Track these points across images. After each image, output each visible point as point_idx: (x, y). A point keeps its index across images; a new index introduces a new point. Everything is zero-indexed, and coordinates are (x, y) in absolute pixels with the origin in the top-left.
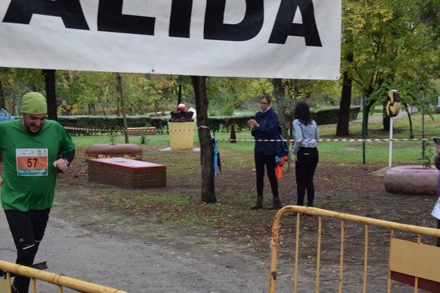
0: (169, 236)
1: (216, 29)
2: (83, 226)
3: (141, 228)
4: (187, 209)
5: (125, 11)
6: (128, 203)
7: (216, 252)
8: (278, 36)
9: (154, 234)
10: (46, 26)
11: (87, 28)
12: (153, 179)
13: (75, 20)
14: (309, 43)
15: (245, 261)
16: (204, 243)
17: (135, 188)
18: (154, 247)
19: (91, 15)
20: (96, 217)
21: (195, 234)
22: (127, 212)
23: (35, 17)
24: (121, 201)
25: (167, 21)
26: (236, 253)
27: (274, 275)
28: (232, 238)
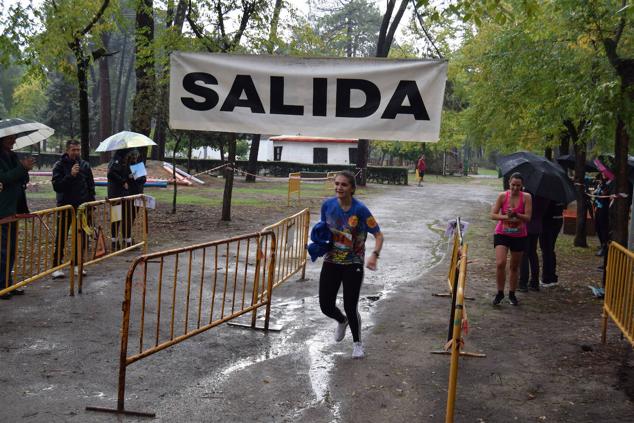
1: (344, 110)
5: (285, 103)
8: (389, 114)
10: (243, 113)
13: (257, 108)
14: (417, 118)
19: (267, 106)
23: (236, 108)
25: (311, 107)
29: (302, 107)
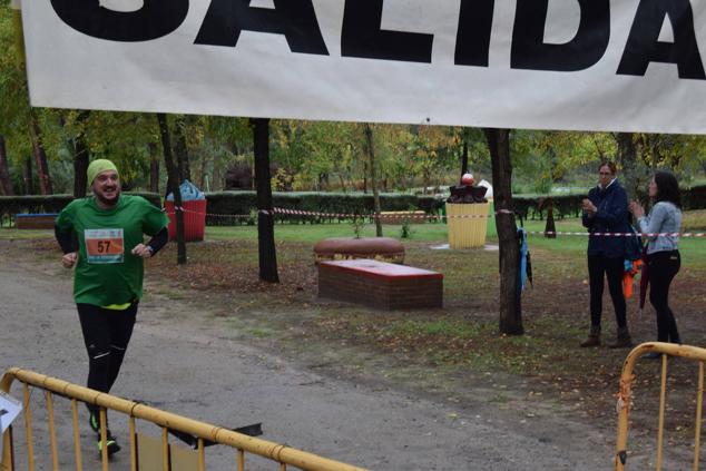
0: (446, 387)
1: (531, 52)
2: (312, 367)
3: (402, 372)
4: (475, 344)
5: (386, 25)
6: (382, 333)
7: (523, 415)
8: (633, 63)
9: (424, 383)
10: (263, 49)
11: (324, 51)
12: (422, 295)
13: (306, 39)
14: (684, 74)
15: (570, 432)
16: (504, 400)
17: (393, 308)
18: (424, 404)
19: (332, 33)
20: (330, 354)
21: (489, 386)
22: (379, 346)
23: (246, 36)
24: (370, 329)
25: (453, 40)
26: (556, 419)
27: (623, 456)
28: (549, 393)
29: (428, 39)
